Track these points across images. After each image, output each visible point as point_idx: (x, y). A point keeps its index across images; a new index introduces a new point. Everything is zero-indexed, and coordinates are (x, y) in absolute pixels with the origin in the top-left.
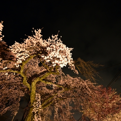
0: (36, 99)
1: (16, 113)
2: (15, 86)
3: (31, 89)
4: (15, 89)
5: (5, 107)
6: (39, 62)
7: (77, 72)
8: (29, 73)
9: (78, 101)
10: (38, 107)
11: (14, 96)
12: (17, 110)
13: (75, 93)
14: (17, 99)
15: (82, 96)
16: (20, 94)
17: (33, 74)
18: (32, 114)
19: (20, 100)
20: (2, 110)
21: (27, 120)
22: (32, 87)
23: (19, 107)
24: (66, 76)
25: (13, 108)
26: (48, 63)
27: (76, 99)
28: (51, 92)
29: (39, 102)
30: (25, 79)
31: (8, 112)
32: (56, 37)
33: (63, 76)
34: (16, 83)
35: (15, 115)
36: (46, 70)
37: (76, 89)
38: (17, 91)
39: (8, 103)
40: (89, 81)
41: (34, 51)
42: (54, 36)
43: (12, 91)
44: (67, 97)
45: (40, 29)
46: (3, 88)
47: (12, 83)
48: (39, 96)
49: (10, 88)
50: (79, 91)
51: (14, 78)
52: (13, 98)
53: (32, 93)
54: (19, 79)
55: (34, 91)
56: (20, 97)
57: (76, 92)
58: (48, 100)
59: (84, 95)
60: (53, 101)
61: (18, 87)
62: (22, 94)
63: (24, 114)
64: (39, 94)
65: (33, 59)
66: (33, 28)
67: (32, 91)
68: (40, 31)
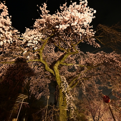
0: (62, 81)
1: (48, 97)
2: (40, 76)
3: (55, 73)
4: (41, 78)
5: (39, 94)
6: (54, 48)
7: (99, 46)
8: (48, 61)
9: (104, 78)
10: (66, 87)
11: (43, 84)
12: (49, 94)
13: (99, 71)
14: (46, 86)
15: (107, 72)
16: (46, 82)
17: (52, 61)
18: (63, 94)
19: (48, 87)
20: (37, 96)
21: (59, 99)
22: (55, 71)
23: (49, 92)
24: (86, 54)
25: (45, 93)
26: (63, 46)
27: (102, 76)
28: (73, 74)
29: (65, 83)
30: (46, 66)
31: (42, 96)
32: (64, 7)
33: (82, 56)
34: (40, 72)
35: (49, 98)
36: (63, 54)
37: (99, 67)
38: (43, 80)
39: (40, 90)
40: (114, 53)
41: (46, 36)
42: (62, 6)
43: (40, 80)
44: (92, 76)
45: (44, 3)
46: (32, 79)
47: (37, 73)
48: (64, 78)
49: (37, 78)
50: (104, 67)
51: (37, 69)
52: (42, 86)
53: (56, 77)
54: (42, 68)
55: (58, 74)
56: (48, 84)
57: (100, 69)
58: (73, 81)
59: (109, 70)
60: (78, 81)
61: (43, 76)
62: (48, 81)
63: (55, 97)
64: (63, 76)
65: (48, 46)
66: (37, 5)
67: (56, 75)
68: (45, 5)
